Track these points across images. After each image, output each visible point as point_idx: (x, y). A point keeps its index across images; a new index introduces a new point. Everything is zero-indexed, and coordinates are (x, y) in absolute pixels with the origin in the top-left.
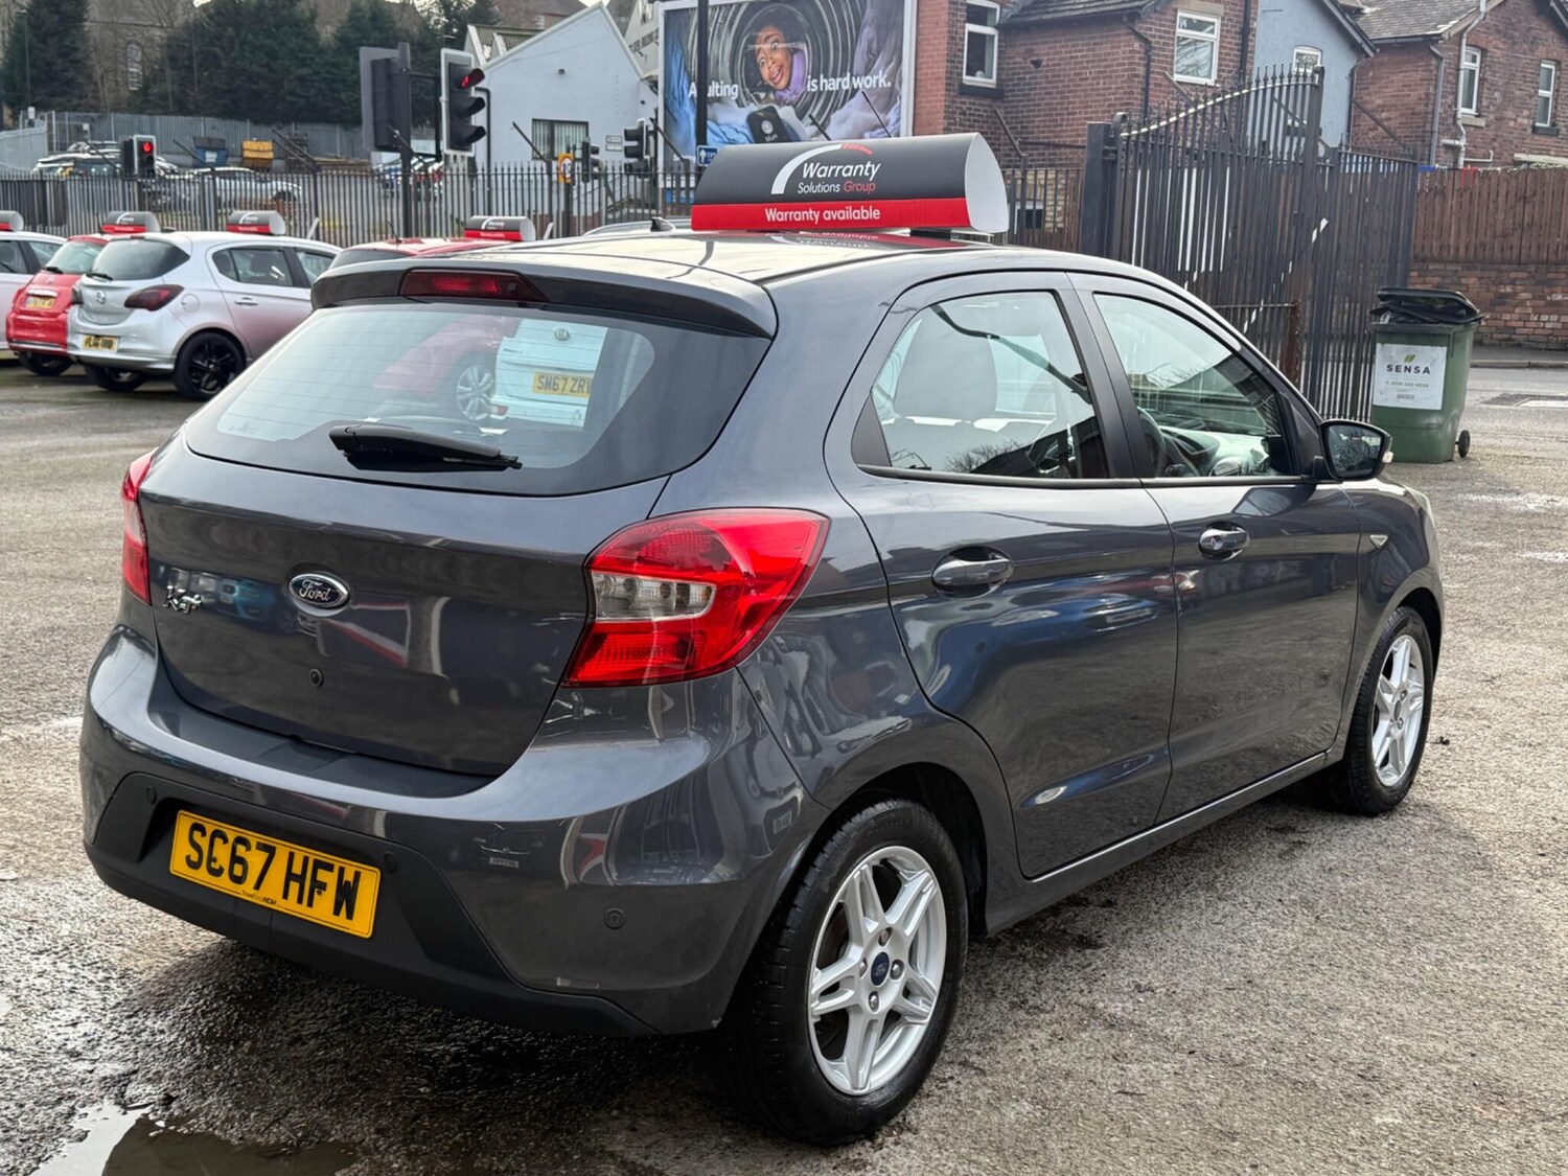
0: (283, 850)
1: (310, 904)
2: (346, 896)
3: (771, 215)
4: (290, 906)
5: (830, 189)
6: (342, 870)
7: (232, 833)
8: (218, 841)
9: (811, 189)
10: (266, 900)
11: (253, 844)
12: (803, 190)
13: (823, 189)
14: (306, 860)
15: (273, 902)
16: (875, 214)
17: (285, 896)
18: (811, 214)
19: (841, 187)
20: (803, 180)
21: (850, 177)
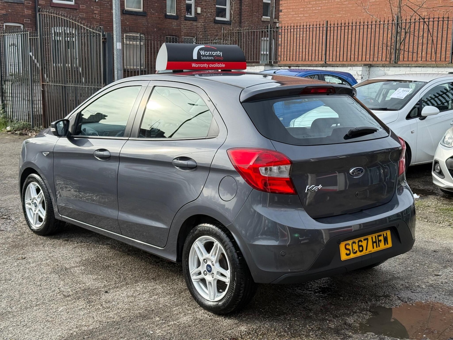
0: (370, 237)
1: (379, 246)
2: (386, 239)
3: (194, 65)
4: (376, 249)
6: (383, 234)
7: (356, 240)
8: (354, 244)
9: (205, 58)
10: (369, 252)
11: (363, 240)
12: (203, 58)
13: (209, 58)
14: (375, 236)
15: (371, 251)
17: (373, 248)
18: (206, 65)
19: (214, 58)
20: (202, 55)
21: (215, 55)
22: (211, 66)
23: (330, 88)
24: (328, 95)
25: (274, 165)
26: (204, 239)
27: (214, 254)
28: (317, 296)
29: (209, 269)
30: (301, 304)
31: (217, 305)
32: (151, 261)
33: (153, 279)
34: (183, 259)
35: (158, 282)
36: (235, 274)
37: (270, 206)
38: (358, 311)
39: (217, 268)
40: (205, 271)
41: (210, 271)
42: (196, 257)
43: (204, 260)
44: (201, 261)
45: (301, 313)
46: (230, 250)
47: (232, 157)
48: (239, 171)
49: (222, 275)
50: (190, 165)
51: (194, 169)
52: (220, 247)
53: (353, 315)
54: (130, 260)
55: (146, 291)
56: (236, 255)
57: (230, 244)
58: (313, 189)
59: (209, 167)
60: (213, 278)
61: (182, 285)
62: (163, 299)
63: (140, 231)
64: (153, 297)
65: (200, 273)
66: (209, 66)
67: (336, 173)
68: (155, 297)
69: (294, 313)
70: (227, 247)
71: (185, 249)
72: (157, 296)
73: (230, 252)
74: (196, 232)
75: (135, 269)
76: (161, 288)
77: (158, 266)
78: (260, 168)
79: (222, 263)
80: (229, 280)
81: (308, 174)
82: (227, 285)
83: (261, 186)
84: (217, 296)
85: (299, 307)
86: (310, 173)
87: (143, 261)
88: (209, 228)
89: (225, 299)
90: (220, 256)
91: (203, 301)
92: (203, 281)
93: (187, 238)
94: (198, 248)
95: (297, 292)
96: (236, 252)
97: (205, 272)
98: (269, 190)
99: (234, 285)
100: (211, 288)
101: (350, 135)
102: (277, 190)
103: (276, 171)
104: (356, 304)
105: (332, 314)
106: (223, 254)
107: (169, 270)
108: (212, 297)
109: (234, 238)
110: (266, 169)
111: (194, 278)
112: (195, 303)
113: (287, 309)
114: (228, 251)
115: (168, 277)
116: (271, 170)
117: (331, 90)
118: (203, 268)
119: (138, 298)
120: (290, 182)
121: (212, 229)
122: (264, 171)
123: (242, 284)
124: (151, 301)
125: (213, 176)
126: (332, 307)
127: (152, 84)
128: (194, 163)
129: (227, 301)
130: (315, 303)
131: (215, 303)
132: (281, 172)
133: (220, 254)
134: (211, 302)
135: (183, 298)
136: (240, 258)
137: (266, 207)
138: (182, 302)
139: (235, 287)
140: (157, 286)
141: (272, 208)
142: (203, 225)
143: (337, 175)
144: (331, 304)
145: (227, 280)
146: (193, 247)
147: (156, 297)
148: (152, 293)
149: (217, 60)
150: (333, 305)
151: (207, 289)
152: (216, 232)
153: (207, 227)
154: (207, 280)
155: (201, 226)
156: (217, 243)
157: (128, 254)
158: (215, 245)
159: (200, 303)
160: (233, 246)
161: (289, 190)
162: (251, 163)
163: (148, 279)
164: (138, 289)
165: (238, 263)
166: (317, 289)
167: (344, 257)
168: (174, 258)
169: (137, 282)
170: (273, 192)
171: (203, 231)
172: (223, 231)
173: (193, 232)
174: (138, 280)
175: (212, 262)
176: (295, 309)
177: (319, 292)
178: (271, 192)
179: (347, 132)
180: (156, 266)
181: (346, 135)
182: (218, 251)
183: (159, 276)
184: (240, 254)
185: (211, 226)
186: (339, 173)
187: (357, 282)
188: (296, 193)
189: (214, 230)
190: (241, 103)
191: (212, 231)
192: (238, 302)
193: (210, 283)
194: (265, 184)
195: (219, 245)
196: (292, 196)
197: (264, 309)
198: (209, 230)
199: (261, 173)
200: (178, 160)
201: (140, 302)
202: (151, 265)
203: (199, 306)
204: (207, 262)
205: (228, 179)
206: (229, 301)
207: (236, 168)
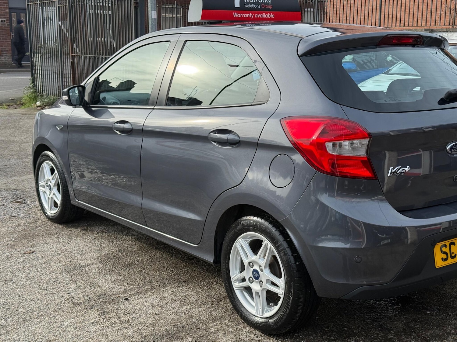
3: (235, 15)
5: (256, 6)
8: (452, 246)
9: (249, 6)
12: (247, 6)
13: (254, 6)
16: (273, 16)
18: (250, 15)
19: (261, 6)
20: (245, 3)
21: (262, 3)
22: (257, 16)
23: (418, 38)
24: (414, 47)
25: (345, 140)
26: (249, 237)
27: (262, 256)
28: (395, 309)
29: (256, 275)
30: (376, 321)
31: (267, 322)
32: (184, 258)
33: (185, 282)
34: (222, 261)
35: (191, 285)
36: (291, 285)
37: (339, 195)
38: (453, 331)
39: (266, 274)
40: (251, 277)
41: (257, 278)
42: (239, 258)
43: (250, 263)
44: (246, 264)
45: (377, 334)
46: (284, 252)
47: (287, 129)
48: (298, 148)
49: (273, 284)
50: (230, 140)
51: (237, 145)
52: (270, 248)
53: (448, 337)
54: (158, 256)
55: (175, 298)
56: (292, 259)
57: (285, 245)
58: (398, 172)
59: (256, 143)
60: (261, 287)
61: (221, 291)
62: (197, 310)
63: (169, 222)
64: (185, 307)
65: (244, 280)
66: (254, 16)
67: (420, 151)
68: (186, 307)
69: (369, 334)
70: (281, 248)
71: (224, 247)
72: (190, 306)
73: (285, 254)
74: (239, 227)
75: (164, 268)
76: (194, 294)
77: (192, 264)
78: (326, 143)
79: (274, 267)
80: (283, 291)
81: (386, 152)
82: (280, 298)
83: (328, 168)
84: (267, 310)
85: (373, 326)
86: (388, 151)
87: (174, 257)
88: (257, 222)
89: (278, 315)
90: (271, 258)
91: (248, 315)
92: (248, 290)
93: (228, 234)
94: (242, 247)
95: (368, 303)
96: (292, 255)
97: (251, 279)
98: (337, 172)
99: (289, 299)
100: (258, 300)
101: (447, 99)
102: (349, 173)
103: (347, 147)
104: (449, 322)
105: (419, 336)
106: (274, 257)
107: (205, 270)
108: (260, 311)
109: (289, 237)
110: (334, 145)
111: (236, 286)
112: (237, 317)
113: (358, 327)
114: (282, 253)
115: (203, 279)
116: (340, 145)
117: (419, 40)
118: (248, 274)
119: (165, 308)
120: (367, 162)
121: (261, 224)
122: (331, 148)
123: (300, 298)
124: (182, 313)
125: (261, 154)
126: (417, 326)
127: (183, 38)
128: (237, 138)
129: (280, 319)
130: (394, 319)
131: (264, 320)
132: (354, 149)
133: (270, 255)
134: (259, 318)
135: (222, 309)
136: (297, 263)
137: (333, 196)
138: (221, 315)
139: (291, 302)
140: (190, 292)
141: (341, 198)
142: (248, 218)
143: (421, 154)
144: (415, 320)
145: (280, 291)
146: (235, 245)
147: (188, 307)
148: (184, 301)
149: (264, 9)
150: (418, 322)
151: (253, 301)
152: (266, 228)
153: (254, 221)
154: (254, 290)
155: (245, 220)
156: (266, 242)
157: (156, 248)
158: (264, 244)
159: (244, 318)
160: (288, 247)
161: (366, 173)
162: (314, 138)
163: (179, 282)
164: (166, 296)
165: (295, 269)
166: (394, 299)
167: (439, 263)
168: (210, 259)
169: (165, 285)
170: (343, 176)
171: (248, 225)
172: (275, 227)
173: (236, 227)
174: (167, 283)
175: (260, 266)
176: (369, 328)
177: (397, 303)
178: (342, 176)
179: (443, 96)
180: (189, 264)
181: (442, 99)
182: (268, 253)
183: (192, 277)
184: (298, 258)
185: (259, 220)
186: (423, 151)
187: (444, 289)
188: (375, 177)
189: (263, 225)
190: (299, 57)
191: (260, 226)
192: (295, 320)
193: (257, 293)
194: (333, 166)
195: (270, 245)
196: (365, 180)
197: (327, 327)
198: (256, 225)
199: (328, 150)
200: (215, 133)
201: (167, 315)
202: (183, 262)
203: (243, 321)
204: (253, 265)
205: (283, 158)
206: (283, 319)
207: (294, 144)
